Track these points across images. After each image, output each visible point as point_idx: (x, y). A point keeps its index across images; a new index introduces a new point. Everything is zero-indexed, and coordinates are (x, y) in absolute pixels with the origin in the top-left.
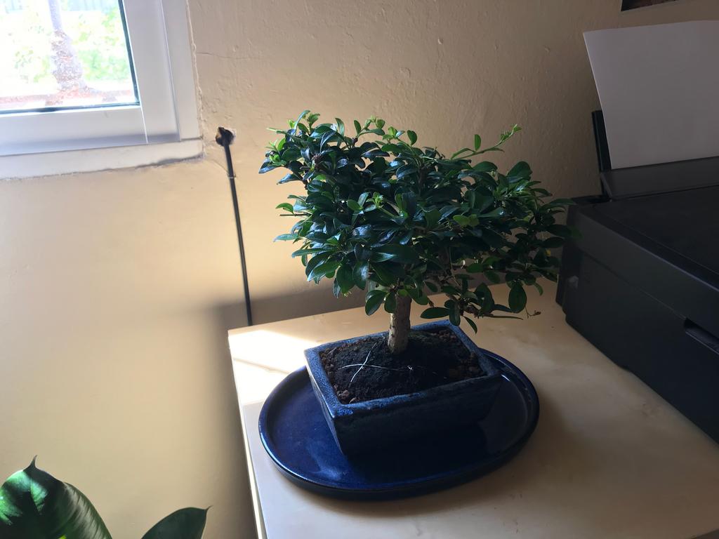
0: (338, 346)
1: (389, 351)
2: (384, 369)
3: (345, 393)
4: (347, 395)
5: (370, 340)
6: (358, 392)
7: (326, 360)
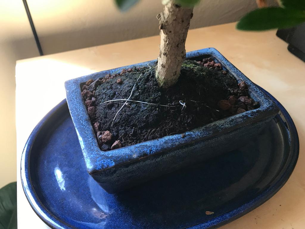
0: (101, 77)
1: (157, 84)
2: (152, 106)
3: (107, 135)
4: (109, 137)
5: (135, 70)
6: (122, 132)
7: (87, 93)
